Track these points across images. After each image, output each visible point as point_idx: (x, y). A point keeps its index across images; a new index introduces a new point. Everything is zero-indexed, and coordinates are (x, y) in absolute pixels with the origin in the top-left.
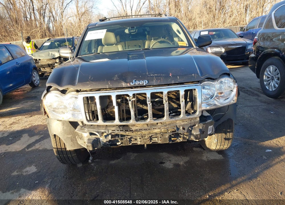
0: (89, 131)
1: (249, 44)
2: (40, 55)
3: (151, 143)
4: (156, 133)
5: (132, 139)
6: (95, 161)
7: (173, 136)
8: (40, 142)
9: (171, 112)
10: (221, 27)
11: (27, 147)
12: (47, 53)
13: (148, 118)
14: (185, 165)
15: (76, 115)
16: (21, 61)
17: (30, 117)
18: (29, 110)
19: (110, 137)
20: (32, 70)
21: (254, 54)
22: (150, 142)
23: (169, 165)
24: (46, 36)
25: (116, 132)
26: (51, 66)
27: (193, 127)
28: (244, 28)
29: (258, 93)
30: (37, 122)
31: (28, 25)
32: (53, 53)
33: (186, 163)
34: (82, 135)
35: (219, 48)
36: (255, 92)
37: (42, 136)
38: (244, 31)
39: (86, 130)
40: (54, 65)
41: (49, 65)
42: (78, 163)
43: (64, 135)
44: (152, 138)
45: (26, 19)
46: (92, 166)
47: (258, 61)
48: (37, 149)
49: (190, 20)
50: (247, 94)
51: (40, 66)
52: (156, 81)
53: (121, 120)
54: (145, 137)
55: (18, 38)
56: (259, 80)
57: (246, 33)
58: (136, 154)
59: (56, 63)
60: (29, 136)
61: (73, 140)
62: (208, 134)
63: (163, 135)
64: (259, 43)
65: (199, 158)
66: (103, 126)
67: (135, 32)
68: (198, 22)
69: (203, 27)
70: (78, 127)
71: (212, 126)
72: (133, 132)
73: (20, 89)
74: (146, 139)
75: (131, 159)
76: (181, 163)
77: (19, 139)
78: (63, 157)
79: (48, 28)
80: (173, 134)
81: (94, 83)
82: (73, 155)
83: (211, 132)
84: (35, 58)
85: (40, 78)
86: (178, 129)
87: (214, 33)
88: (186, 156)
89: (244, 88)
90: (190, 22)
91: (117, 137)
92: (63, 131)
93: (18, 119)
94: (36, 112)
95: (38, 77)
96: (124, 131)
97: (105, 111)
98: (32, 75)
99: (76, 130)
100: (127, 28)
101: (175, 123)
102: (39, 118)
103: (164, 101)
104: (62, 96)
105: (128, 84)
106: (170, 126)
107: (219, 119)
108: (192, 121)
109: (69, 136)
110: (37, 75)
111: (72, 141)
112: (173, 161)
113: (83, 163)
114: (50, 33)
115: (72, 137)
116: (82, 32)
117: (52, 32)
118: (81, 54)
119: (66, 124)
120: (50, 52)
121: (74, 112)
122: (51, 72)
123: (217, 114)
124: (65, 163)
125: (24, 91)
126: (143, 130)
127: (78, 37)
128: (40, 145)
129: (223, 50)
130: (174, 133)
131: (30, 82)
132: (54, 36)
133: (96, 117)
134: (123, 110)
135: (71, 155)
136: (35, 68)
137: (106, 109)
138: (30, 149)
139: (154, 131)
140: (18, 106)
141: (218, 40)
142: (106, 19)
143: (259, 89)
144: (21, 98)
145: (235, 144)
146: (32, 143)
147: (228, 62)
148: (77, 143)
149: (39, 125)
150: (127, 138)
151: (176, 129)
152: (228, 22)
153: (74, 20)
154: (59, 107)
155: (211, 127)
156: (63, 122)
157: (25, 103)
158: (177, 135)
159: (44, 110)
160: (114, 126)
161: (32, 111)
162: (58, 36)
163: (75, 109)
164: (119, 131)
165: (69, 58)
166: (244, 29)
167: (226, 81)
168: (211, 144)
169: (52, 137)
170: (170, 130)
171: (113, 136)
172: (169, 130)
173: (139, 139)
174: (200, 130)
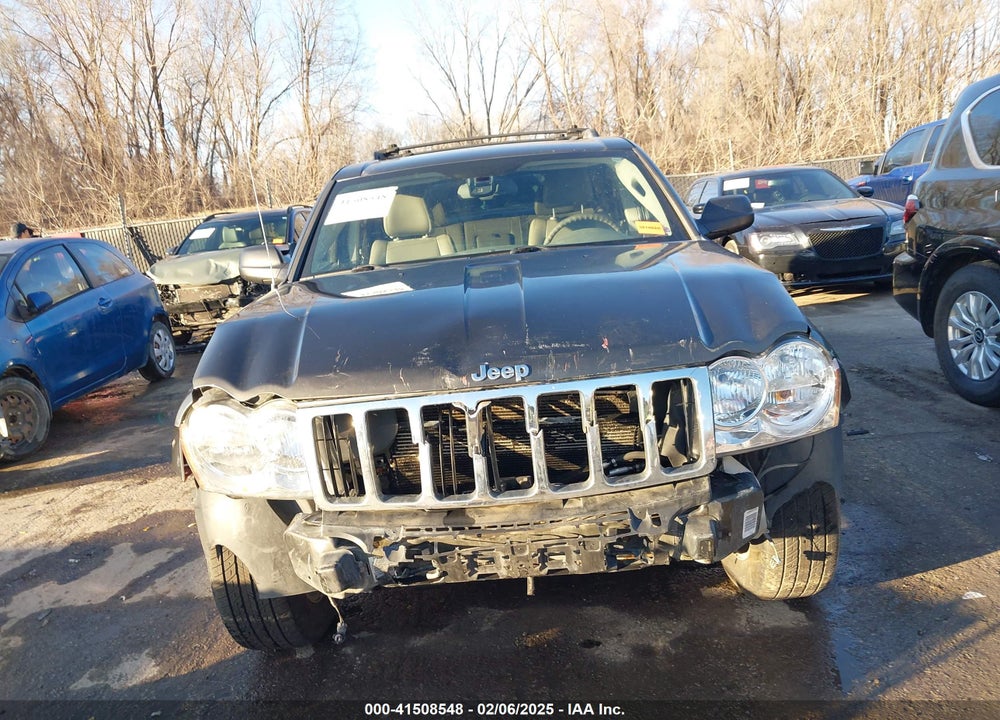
0: (330, 531)
1: (894, 219)
2: (180, 271)
3: (544, 572)
4: (562, 538)
5: (478, 561)
6: (356, 637)
7: (621, 547)
8: (170, 570)
9: (614, 461)
10: (795, 161)
11: (125, 589)
12: (203, 264)
13: (533, 482)
14: (674, 652)
15: (290, 477)
16: (116, 295)
17: (141, 484)
18: (137, 460)
19: (401, 555)
20: (151, 323)
21: (910, 253)
22: (541, 569)
23: (615, 651)
24: (201, 205)
25: (424, 536)
26: (215, 307)
27: (690, 515)
28: (875, 164)
29: (931, 388)
30: (163, 502)
31: (140, 171)
32: (223, 264)
33: (675, 643)
34: (307, 545)
35: (789, 235)
36: (922, 385)
37: (178, 550)
38: (875, 173)
39: (321, 529)
40: (224, 303)
41: (208, 306)
42: (300, 646)
43: (251, 547)
44: (546, 554)
45: (138, 152)
46: (348, 655)
47: (925, 275)
48: (162, 597)
49: (690, 139)
50: (894, 391)
51: (177, 308)
52: (556, 366)
53: (441, 491)
54: (523, 550)
55: (108, 217)
56: (931, 342)
57: (884, 182)
58: (498, 614)
59: (233, 296)
60: (135, 551)
61: (281, 564)
62: (744, 537)
63: (584, 546)
64: (925, 215)
65: (722, 625)
66: (378, 514)
67: (491, 193)
68: (714, 147)
69: (732, 165)
70: (295, 519)
71: (756, 510)
72: (479, 536)
73: (110, 387)
74: (526, 559)
75: (483, 629)
76: (660, 644)
77: (102, 563)
78: (248, 625)
79: (210, 181)
80: (619, 541)
81: (351, 377)
82: (282, 617)
83: (753, 531)
84: (163, 283)
85: (178, 348)
86: (637, 522)
87: (770, 183)
88: (678, 616)
89: (881, 372)
90: (689, 146)
91: (427, 551)
92: (246, 535)
93: (98, 493)
94: (159, 468)
95: (171, 346)
96: (450, 529)
97: (386, 461)
98: (150, 339)
99: (291, 530)
100: (465, 182)
101: (627, 500)
102: (171, 487)
103: (585, 424)
104: (243, 413)
105: (464, 378)
106: (608, 512)
107: (784, 486)
108: (686, 492)
109: (269, 550)
110: (167, 338)
111: (275, 567)
112: (631, 639)
113: (315, 646)
114: (213, 195)
115: (275, 554)
116: (322, 189)
117: (221, 191)
118: (313, 272)
119: (257, 507)
120: (212, 261)
121: (284, 469)
122: (214, 329)
123: (772, 468)
124: (253, 647)
125: (123, 393)
126: (517, 528)
127: (305, 207)
128: (172, 582)
129: (804, 241)
130: (622, 536)
131: (144, 365)
132: (227, 205)
133: (355, 484)
134: (447, 459)
135: (275, 617)
136: (162, 317)
137: (388, 455)
138: (137, 598)
139: (553, 531)
140: (101, 445)
141: (786, 207)
142: (398, 151)
143: (935, 373)
144: (114, 418)
145: (852, 571)
146: (145, 576)
147: (824, 281)
148: (295, 576)
149: (169, 512)
150: (459, 554)
151: (629, 521)
152: (819, 145)
153: (293, 150)
154: (232, 451)
155: (750, 514)
156: (249, 503)
157: (124, 437)
158: (636, 544)
159: (185, 462)
160: (415, 514)
161: (147, 464)
162: (242, 204)
163: (285, 457)
164: (434, 531)
165: (273, 286)
166: (877, 167)
167: (800, 355)
168: (763, 574)
169: (210, 555)
170: (609, 524)
171: (411, 551)
172: (606, 527)
173: (503, 560)
174: (715, 525)
